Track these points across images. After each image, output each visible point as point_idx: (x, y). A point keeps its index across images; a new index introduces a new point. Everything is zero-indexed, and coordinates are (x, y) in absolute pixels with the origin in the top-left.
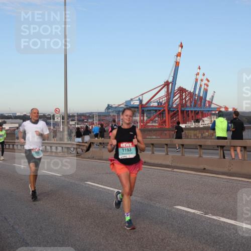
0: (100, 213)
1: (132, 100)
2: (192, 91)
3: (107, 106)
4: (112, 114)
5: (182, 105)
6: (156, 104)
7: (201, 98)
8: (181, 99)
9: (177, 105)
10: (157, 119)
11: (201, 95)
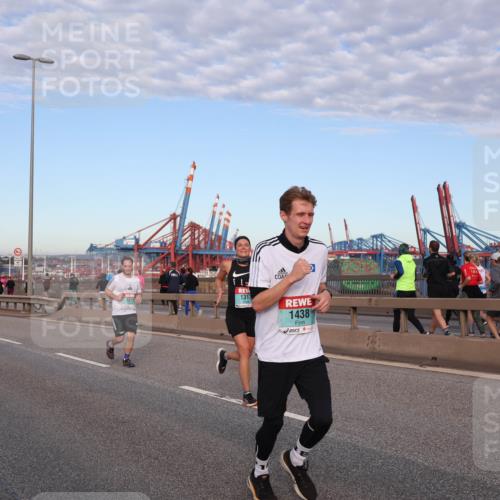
0: (75, 397)
1: (124, 238)
2: (208, 227)
3: (89, 246)
4: (96, 258)
5: (193, 246)
6: (158, 245)
7: (219, 238)
8: (193, 240)
9: (188, 247)
10: (159, 265)
11: (220, 233)
